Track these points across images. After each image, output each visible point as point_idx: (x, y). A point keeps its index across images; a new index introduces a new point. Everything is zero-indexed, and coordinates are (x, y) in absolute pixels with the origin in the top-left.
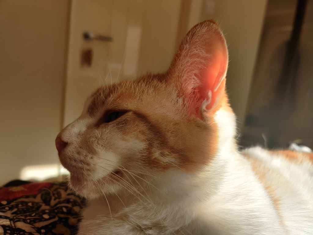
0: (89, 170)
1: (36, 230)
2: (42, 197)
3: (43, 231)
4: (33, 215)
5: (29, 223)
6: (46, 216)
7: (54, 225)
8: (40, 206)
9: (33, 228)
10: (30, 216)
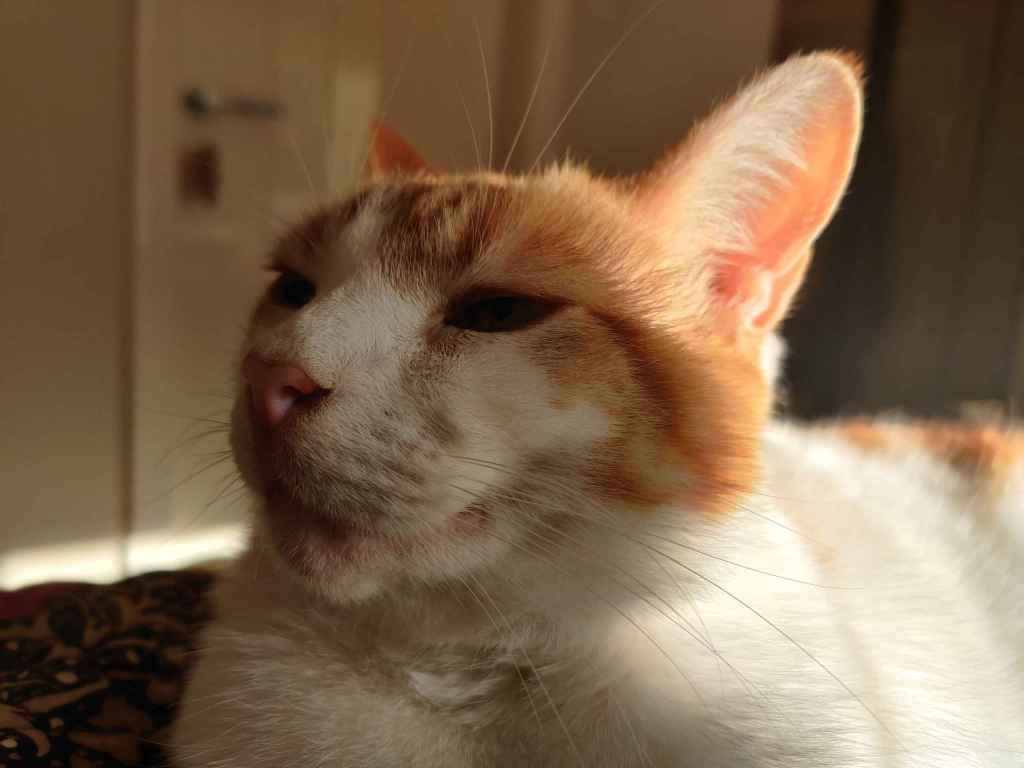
0: (412, 500)
1: (31, 722)
2: (52, 622)
3: (55, 722)
4: (21, 676)
5: (8, 702)
6: (66, 678)
7: (93, 703)
8: (49, 649)
9: (20, 713)
10: (12, 679)
